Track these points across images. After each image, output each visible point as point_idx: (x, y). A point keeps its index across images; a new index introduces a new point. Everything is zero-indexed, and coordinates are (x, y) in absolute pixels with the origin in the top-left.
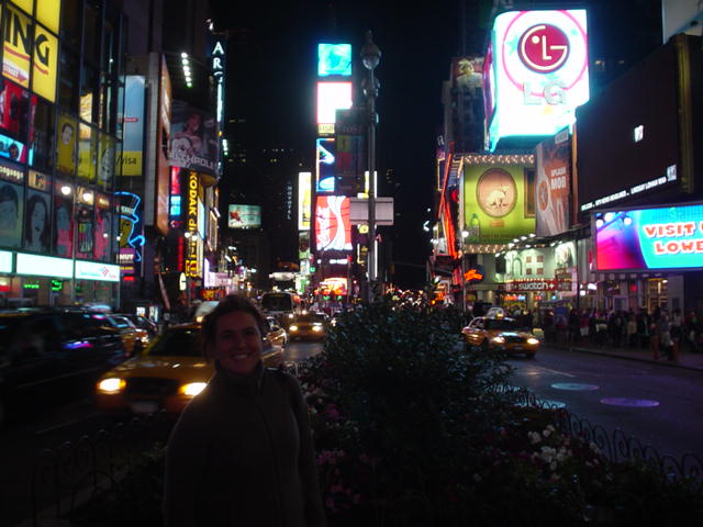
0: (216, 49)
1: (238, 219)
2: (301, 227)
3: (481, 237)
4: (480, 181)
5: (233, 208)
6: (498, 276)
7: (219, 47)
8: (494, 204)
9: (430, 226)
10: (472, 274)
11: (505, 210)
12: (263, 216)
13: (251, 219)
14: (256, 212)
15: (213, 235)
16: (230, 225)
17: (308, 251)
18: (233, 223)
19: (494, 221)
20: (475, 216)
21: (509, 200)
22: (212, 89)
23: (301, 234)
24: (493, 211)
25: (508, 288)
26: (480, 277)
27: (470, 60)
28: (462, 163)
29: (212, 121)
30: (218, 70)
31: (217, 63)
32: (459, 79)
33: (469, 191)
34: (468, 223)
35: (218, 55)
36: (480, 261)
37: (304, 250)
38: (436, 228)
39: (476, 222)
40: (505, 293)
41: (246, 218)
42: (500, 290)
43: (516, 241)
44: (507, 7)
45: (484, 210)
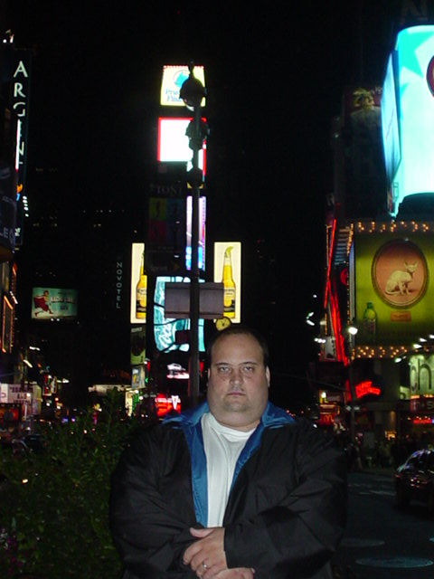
0: (18, 70)
1: (46, 308)
2: (134, 320)
3: (374, 333)
4: (376, 258)
5: (39, 293)
6: (402, 389)
7: (21, 68)
8: (397, 289)
9: (316, 319)
10: (366, 388)
11: (412, 297)
12: (80, 304)
13: (63, 308)
14: (70, 299)
15: (7, 331)
16: (33, 316)
17: (143, 354)
19: (397, 313)
20: (370, 306)
21: (418, 282)
22: (7, 126)
23: (133, 330)
24: (395, 299)
25: (414, 407)
26: (377, 392)
27: (368, 89)
28: (351, 233)
29: (7, 170)
30: (19, 98)
31: (18, 89)
32: (353, 114)
33: (362, 270)
34: (360, 316)
35: (20, 78)
36: (377, 370)
37: (137, 354)
38: (323, 323)
39: (371, 313)
40: (413, 415)
41: (57, 305)
42: (402, 406)
43: (422, 340)
45: (382, 297)
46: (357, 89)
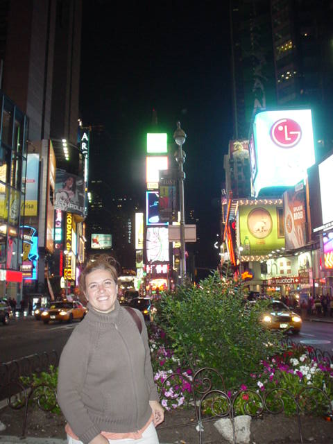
0: (83, 137)
1: (98, 243)
2: (137, 248)
3: (251, 251)
4: (249, 216)
5: (94, 236)
6: (262, 275)
7: (85, 136)
8: (259, 230)
9: (218, 245)
10: (246, 275)
11: (266, 233)
12: (113, 241)
13: (106, 243)
14: (109, 239)
15: (82, 253)
16: (92, 247)
17: (142, 262)
18: (94, 246)
19: (259, 241)
20: (246, 238)
21: (268, 227)
22: (81, 162)
23: (137, 252)
24: (258, 234)
25: (269, 283)
26: (251, 276)
27: (240, 142)
28: (237, 205)
29: (81, 181)
30: (85, 150)
31: (84, 146)
32: (234, 153)
33: (242, 223)
34: (242, 243)
35: (85, 141)
36: (251, 266)
37: (139, 262)
38: (222, 247)
39: (247, 242)
40: (267, 286)
41: (103, 242)
42: (264, 284)
43: (273, 252)
44: (262, 109)
45: (252, 234)
46: (235, 141)
